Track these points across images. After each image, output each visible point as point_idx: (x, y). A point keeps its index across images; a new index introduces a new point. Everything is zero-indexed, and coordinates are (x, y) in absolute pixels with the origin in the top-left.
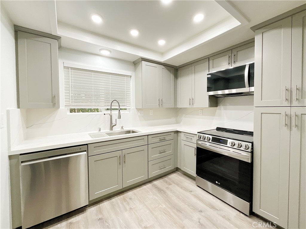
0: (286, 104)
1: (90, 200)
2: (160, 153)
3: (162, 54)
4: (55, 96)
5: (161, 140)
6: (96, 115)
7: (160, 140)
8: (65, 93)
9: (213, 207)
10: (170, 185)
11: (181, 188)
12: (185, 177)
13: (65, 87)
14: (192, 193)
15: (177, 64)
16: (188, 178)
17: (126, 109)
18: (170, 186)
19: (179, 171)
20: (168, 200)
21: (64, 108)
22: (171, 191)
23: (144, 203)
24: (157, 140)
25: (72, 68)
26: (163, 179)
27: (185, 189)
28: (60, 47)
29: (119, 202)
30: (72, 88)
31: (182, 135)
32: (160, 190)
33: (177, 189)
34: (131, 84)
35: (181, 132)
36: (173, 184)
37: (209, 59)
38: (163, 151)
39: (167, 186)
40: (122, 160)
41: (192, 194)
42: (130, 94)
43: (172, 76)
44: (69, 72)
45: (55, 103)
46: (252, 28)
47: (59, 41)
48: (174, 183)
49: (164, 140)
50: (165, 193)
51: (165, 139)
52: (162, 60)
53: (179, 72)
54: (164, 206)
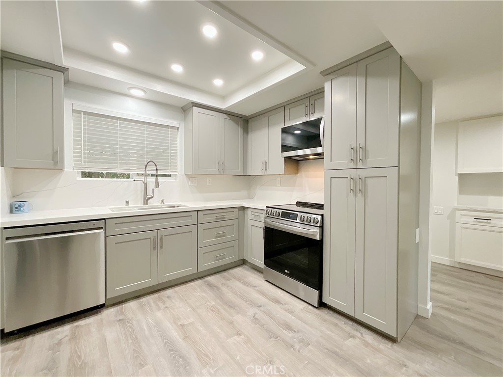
0: (352, 165)
1: (107, 298)
2: (217, 237)
3: (223, 98)
4: (57, 152)
5: (219, 220)
6: (123, 182)
7: (217, 219)
8: (74, 148)
9: (277, 301)
10: (229, 280)
11: (243, 283)
12: (253, 271)
13: (74, 140)
14: (256, 288)
15: (246, 112)
16: (256, 272)
17: (170, 176)
18: (228, 282)
19: (245, 265)
20: (221, 297)
21: (72, 170)
22: (228, 286)
23: (186, 301)
24: (212, 218)
25: (85, 113)
26: (221, 274)
27: (248, 285)
28: (67, 82)
29: (151, 301)
30: (84, 141)
31: (249, 212)
32: (212, 286)
33: (238, 285)
34: (178, 139)
35: (247, 208)
36: (233, 280)
37: (284, 107)
38: (222, 234)
39: (224, 281)
40: (157, 244)
41: (255, 290)
42: (176, 153)
43: (240, 130)
44: (81, 117)
45: (57, 162)
46: (321, 73)
47: (65, 74)
48: (235, 278)
49: (222, 219)
50: (218, 289)
51: (224, 218)
52: (223, 106)
53: (250, 124)
54: (214, 303)
